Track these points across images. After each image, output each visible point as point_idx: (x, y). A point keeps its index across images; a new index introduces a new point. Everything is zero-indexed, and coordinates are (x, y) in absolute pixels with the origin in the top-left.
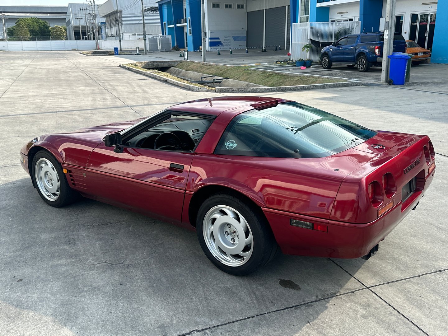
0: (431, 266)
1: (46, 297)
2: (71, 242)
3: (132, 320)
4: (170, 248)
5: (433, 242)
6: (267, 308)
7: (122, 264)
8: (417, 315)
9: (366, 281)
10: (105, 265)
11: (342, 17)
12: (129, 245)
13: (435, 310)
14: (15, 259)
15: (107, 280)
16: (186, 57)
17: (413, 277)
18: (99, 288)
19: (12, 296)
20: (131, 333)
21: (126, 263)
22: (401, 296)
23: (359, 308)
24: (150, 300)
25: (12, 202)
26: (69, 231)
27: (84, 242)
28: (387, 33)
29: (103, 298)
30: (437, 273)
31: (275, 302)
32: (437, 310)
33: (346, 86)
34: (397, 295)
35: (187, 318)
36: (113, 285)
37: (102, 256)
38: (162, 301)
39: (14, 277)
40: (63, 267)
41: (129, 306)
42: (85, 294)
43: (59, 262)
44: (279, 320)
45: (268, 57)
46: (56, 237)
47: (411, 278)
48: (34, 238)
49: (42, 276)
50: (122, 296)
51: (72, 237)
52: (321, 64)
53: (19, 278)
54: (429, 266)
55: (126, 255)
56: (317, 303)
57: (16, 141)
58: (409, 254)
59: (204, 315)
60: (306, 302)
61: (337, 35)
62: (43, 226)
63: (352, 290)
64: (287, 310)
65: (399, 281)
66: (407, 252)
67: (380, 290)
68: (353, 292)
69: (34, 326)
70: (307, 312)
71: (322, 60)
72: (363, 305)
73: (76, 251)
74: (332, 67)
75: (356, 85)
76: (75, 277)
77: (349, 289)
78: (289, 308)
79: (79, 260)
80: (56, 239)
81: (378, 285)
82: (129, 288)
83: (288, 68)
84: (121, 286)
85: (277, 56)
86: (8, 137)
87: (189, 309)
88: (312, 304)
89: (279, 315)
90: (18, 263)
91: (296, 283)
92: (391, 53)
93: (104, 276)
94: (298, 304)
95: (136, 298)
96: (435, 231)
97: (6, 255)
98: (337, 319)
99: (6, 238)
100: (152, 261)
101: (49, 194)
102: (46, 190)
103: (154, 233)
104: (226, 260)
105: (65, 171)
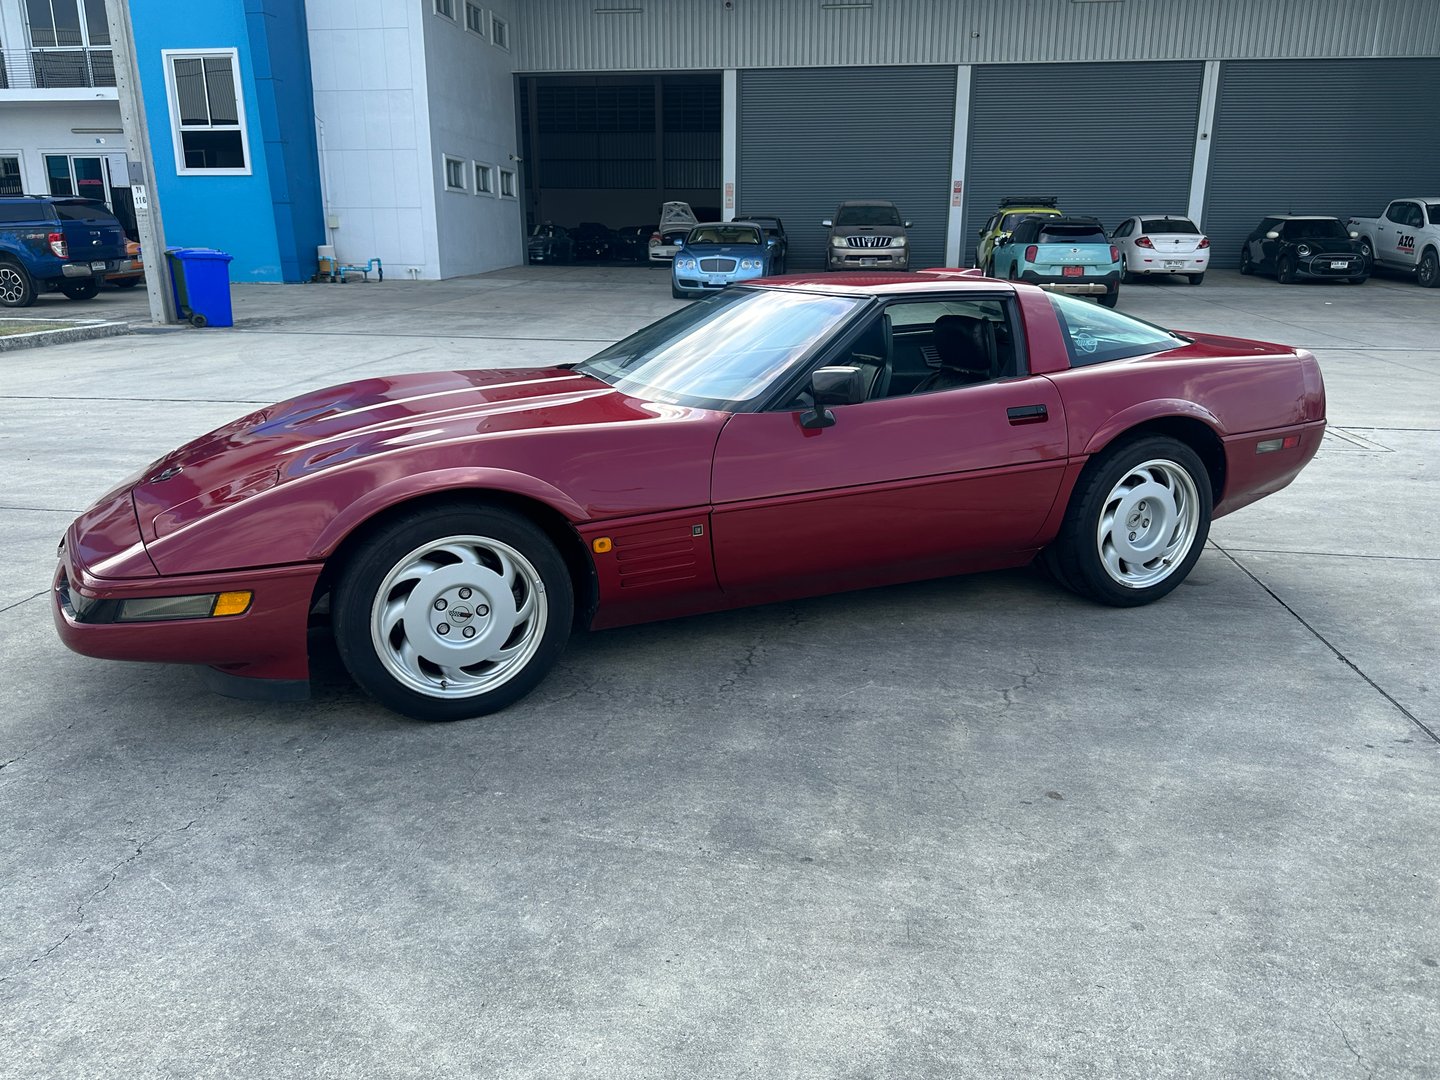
2: (831, 715)
15: (1106, 700)
18: (1148, 711)
26: (744, 710)
27: (852, 700)
28: (141, 195)
40: (997, 737)
42: (1168, 726)
50: (1194, 694)
51: (794, 710)
55: (982, 668)
84: (1146, 690)
101: (440, 681)
102: (429, 668)
103: (867, 628)
104: (1138, 580)
105: (603, 545)
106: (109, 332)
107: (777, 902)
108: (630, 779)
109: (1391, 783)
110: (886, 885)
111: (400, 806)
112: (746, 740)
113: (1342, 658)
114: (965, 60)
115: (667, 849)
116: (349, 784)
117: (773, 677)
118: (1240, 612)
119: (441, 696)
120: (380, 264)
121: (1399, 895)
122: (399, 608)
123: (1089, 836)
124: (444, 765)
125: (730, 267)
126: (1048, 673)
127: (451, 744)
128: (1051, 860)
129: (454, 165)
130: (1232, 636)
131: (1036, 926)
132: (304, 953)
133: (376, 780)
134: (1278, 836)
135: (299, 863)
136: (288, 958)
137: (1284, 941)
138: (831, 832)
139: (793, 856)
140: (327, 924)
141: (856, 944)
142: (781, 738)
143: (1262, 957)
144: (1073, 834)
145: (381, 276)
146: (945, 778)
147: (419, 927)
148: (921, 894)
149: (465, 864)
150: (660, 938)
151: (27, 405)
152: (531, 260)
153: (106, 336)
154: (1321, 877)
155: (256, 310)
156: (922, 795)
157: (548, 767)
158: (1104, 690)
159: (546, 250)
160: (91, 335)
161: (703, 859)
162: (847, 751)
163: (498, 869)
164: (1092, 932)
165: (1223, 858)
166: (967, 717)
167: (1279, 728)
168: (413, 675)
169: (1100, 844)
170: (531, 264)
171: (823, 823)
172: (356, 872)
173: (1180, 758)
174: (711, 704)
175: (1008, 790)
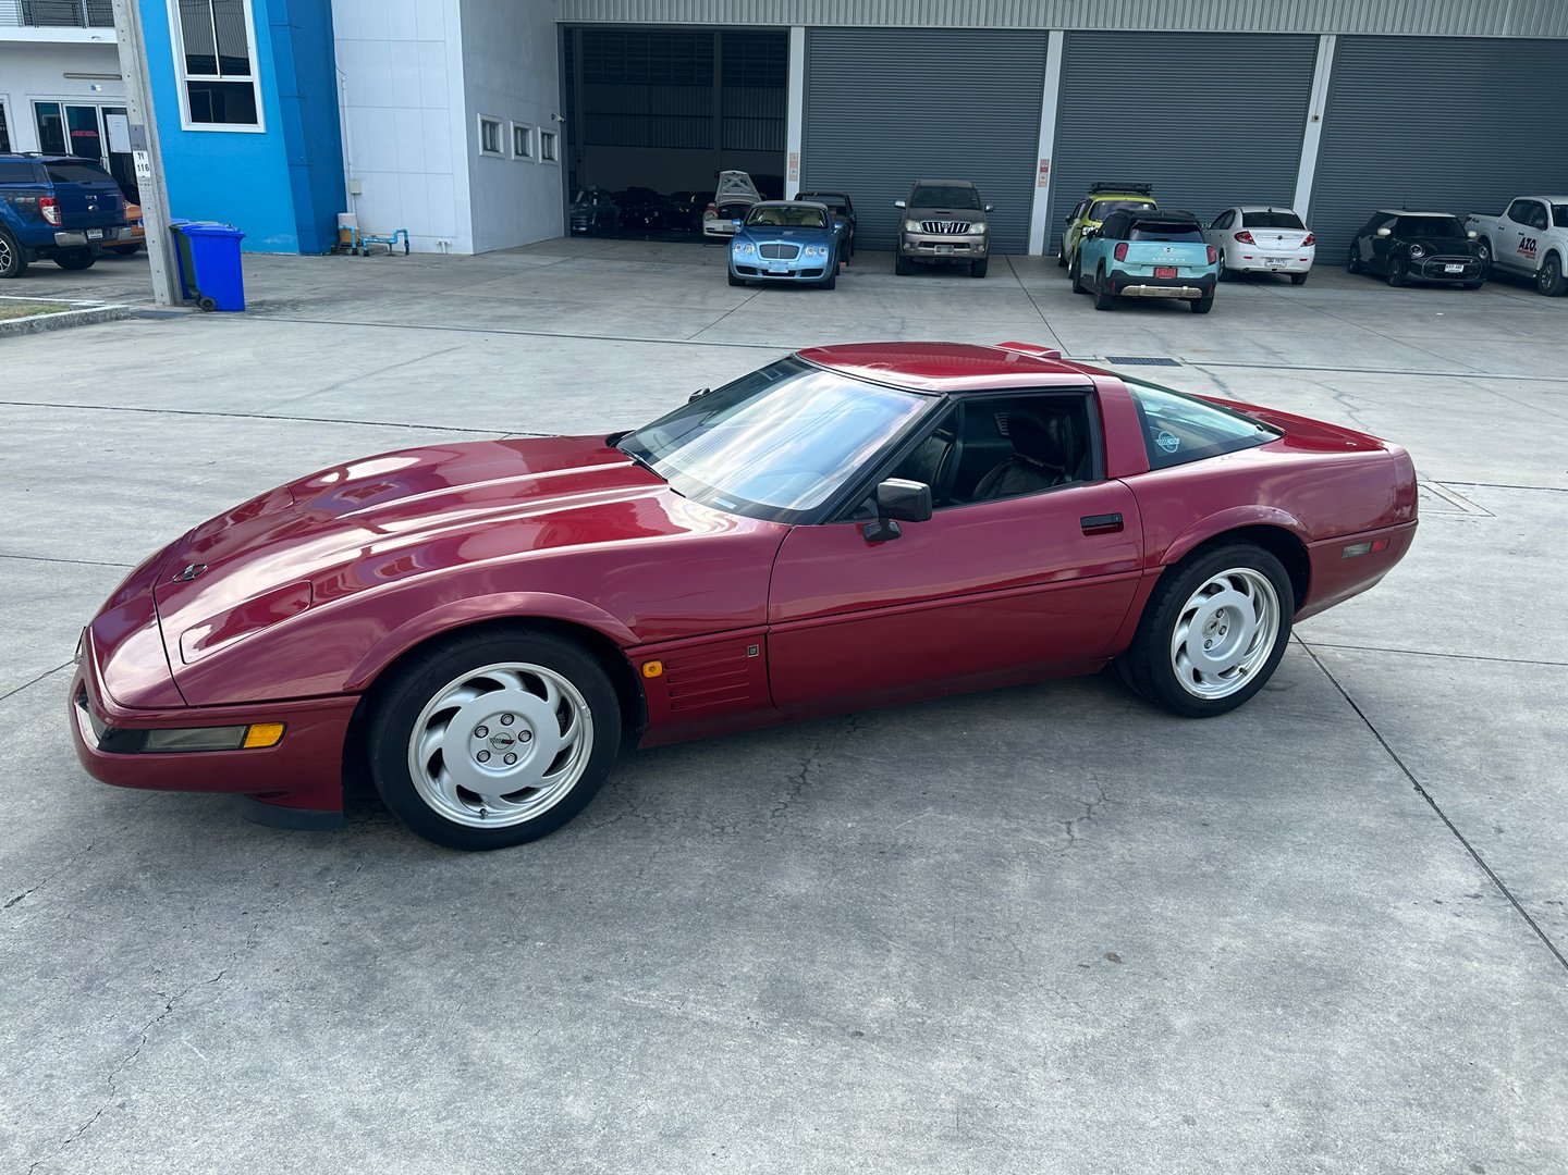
7: (1094, 807)
28: (145, 161)
29: (1263, 854)
39: (1086, 967)
50: (1262, 832)
53: (1097, 958)
82: (1225, 819)
95: (1279, 820)
101: (479, 809)
102: (467, 796)
103: (927, 737)
104: (1212, 691)
105: (652, 670)
106: (108, 317)
107: (825, 1086)
108: (676, 929)
109: (1456, 949)
110: (937, 1066)
111: (439, 957)
112: (797, 881)
113: (1418, 788)
114: (1058, 24)
115: (715, 1018)
116: (385, 928)
117: (827, 800)
118: (1317, 726)
119: (480, 826)
120: (406, 236)
121: (1454, 1087)
122: (438, 737)
123: (1145, 1009)
124: (483, 906)
125: (793, 253)
126: (1113, 802)
127: (490, 879)
128: (1105, 1037)
129: (490, 127)
130: (1308, 758)
131: (1087, 1117)
132: (344, 1137)
133: (413, 923)
134: (1337, 1013)
135: (335, 1026)
136: (325, 1143)
137: (1335, 1141)
138: (883, 1000)
139: (844, 1029)
140: (365, 1102)
141: (905, 1137)
142: (835, 880)
143: (1311, 1159)
144: (1130, 1005)
145: (407, 249)
146: (1003, 933)
147: (460, 1108)
148: (973, 1077)
149: (505, 1032)
150: (705, 1127)
151: (22, 414)
152: (574, 233)
153: (105, 321)
154: (1377, 1063)
155: (269, 289)
156: (978, 955)
157: (591, 912)
158: (1169, 824)
159: (589, 219)
160: (89, 320)
161: (751, 1032)
162: (903, 896)
163: (540, 1038)
164: (1142, 1127)
165: (1280, 1039)
166: (1028, 855)
167: (1348, 877)
168: (450, 804)
169: (1156, 1018)
170: (572, 236)
171: (875, 988)
172: (395, 1038)
173: (1243, 913)
174: (762, 834)
175: (1066, 950)
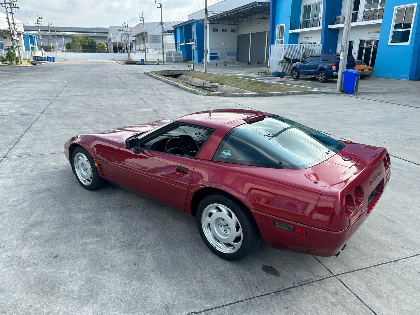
0: (386, 256)
1: (75, 274)
2: (98, 222)
3: (142, 300)
4: (175, 231)
5: (385, 233)
6: (253, 293)
7: (137, 245)
8: (378, 305)
9: (333, 269)
10: (124, 245)
11: (308, 41)
12: (143, 227)
13: (392, 301)
14: (54, 236)
15: (124, 259)
16: (192, 68)
17: (371, 267)
18: (117, 267)
19: (48, 271)
20: (141, 313)
21: (140, 244)
22: (363, 285)
23: (328, 296)
24: (157, 281)
25: (57, 184)
26: (98, 212)
27: (109, 223)
28: (343, 55)
29: (120, 276)
30: (391, 264)
31: (259, 287)
32: (394, 301)
33: (310, 94)
34: (359, 284)
35: (187, 300)
36: (129, 264)
37: (122, 236)
38: (167, 282)
39: (51, 254)
40: (91, 245)
41: (140, 285)
42: (106, 271)
43: (88, 241)
44: (263, 304)
45: (252, 69)
46: (87, 217)
47: (370, 267)
48: (70, 217)
49: (74, 253)
50: (136, 275)
51: (100, 218)
52: (292, 75)
53: (55, 254)
54: (384, 256)
55: (141, 237)
56: (294, 289)
57: (65, 132)
58: (367, 244)
59: (201, 298)
60: (285, 288)
61: (304, 54)
62: (78, 206)
63: (322, 277)
64: (269, 295)
65: (360, 270)
66: (365, 241)
67: (345, 278)
68: (323, 279)
69: (63, 302)
70: (286, 298)
71: (293, 73)
72: (332, 293)
73: (101, 230)
74: (300, 78)
75: (318, 93)
76: (99, 255)
77: (319, 276)
78: (271, 293)
79: (104, 239)
80: (87, 219)
81: (344, 273)
82: (141, 268)
83: (267, 78)
84: (135, 266)
85: (259, 68)
86: (60, 129)
87: (188, 291)
88: (290, 290)
89: (262, 301)
90: (56, 240)
91: (277, 270)
92: (345, 70)
93: (122, 255)
94: (278, 290)
95: (146, 278)
96: (387, 223)
97: (48, 232)
98: (311, 306)
99: (49, 216)
100: (161, 243)
103: (163, 216)
104: (219, 247)
105: (96, 164)
106: (315, 93)
110: (14, 242)
115: (31, 218)
123: (34, 263)
126: (141, 247)
128: (23, 259)
138: (37, 233)
139: (27, 230)
148: (10, 246)
158: (132, 258)
163: (26, 207)
169: (30, 265)
